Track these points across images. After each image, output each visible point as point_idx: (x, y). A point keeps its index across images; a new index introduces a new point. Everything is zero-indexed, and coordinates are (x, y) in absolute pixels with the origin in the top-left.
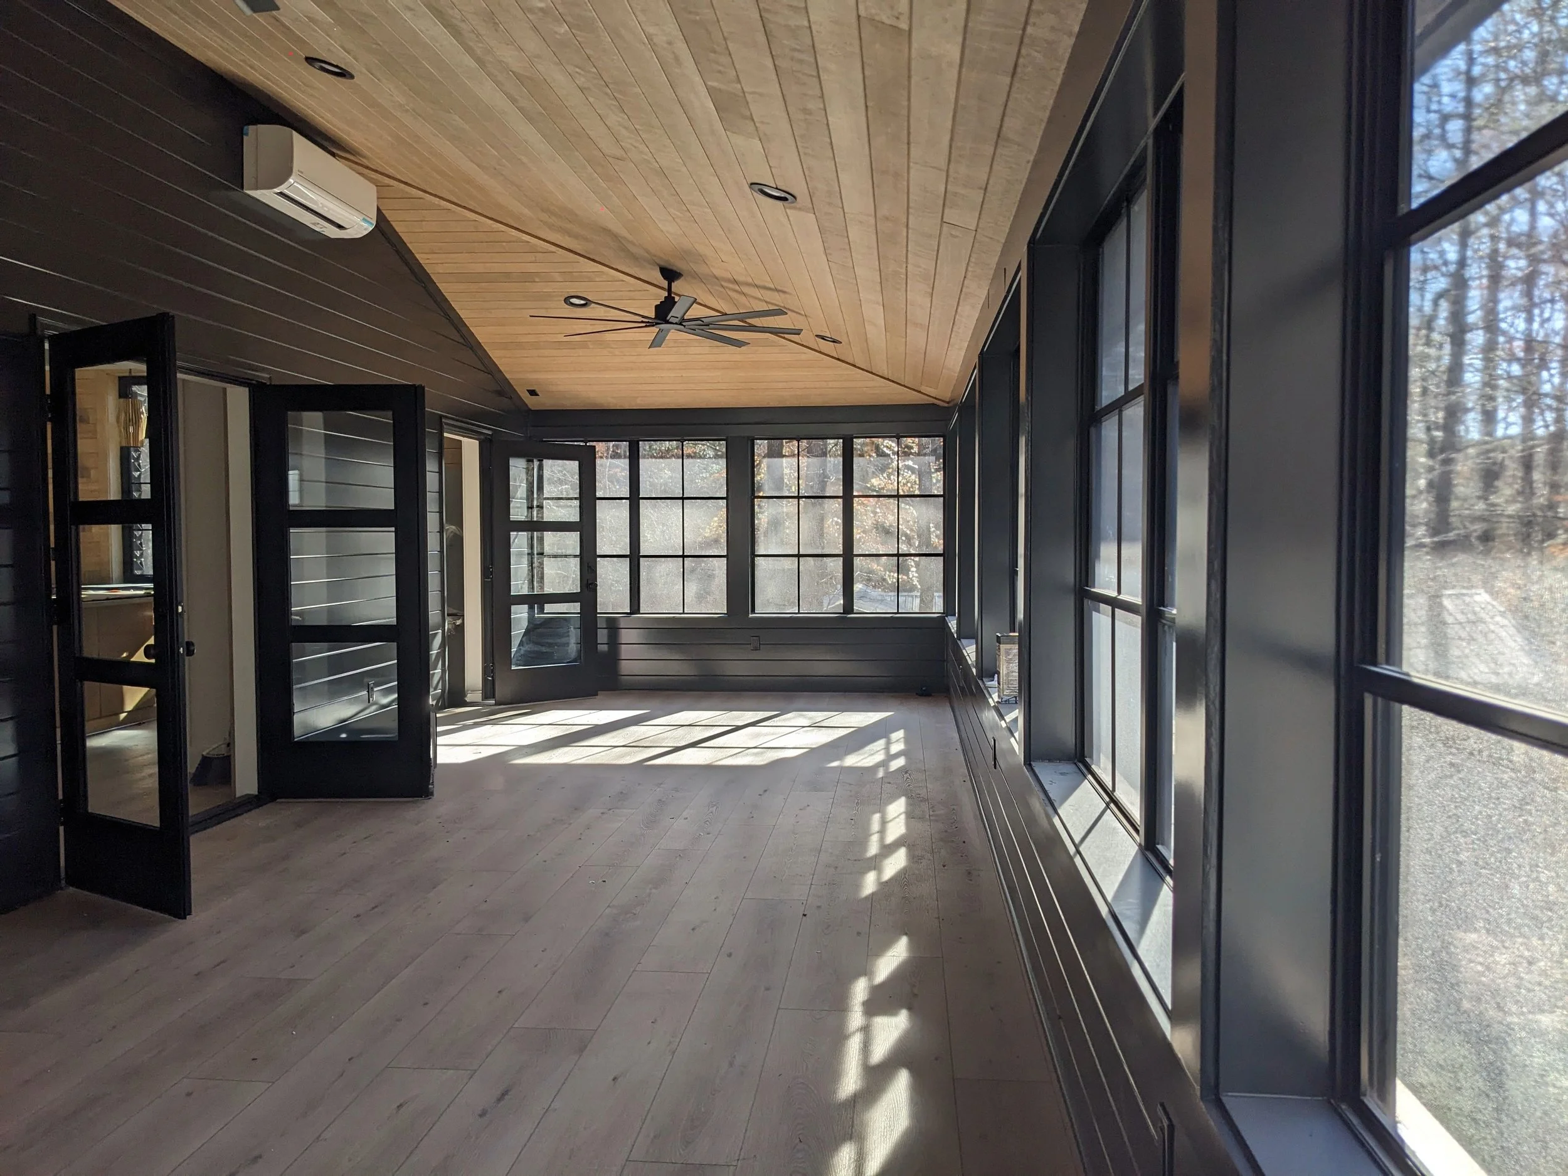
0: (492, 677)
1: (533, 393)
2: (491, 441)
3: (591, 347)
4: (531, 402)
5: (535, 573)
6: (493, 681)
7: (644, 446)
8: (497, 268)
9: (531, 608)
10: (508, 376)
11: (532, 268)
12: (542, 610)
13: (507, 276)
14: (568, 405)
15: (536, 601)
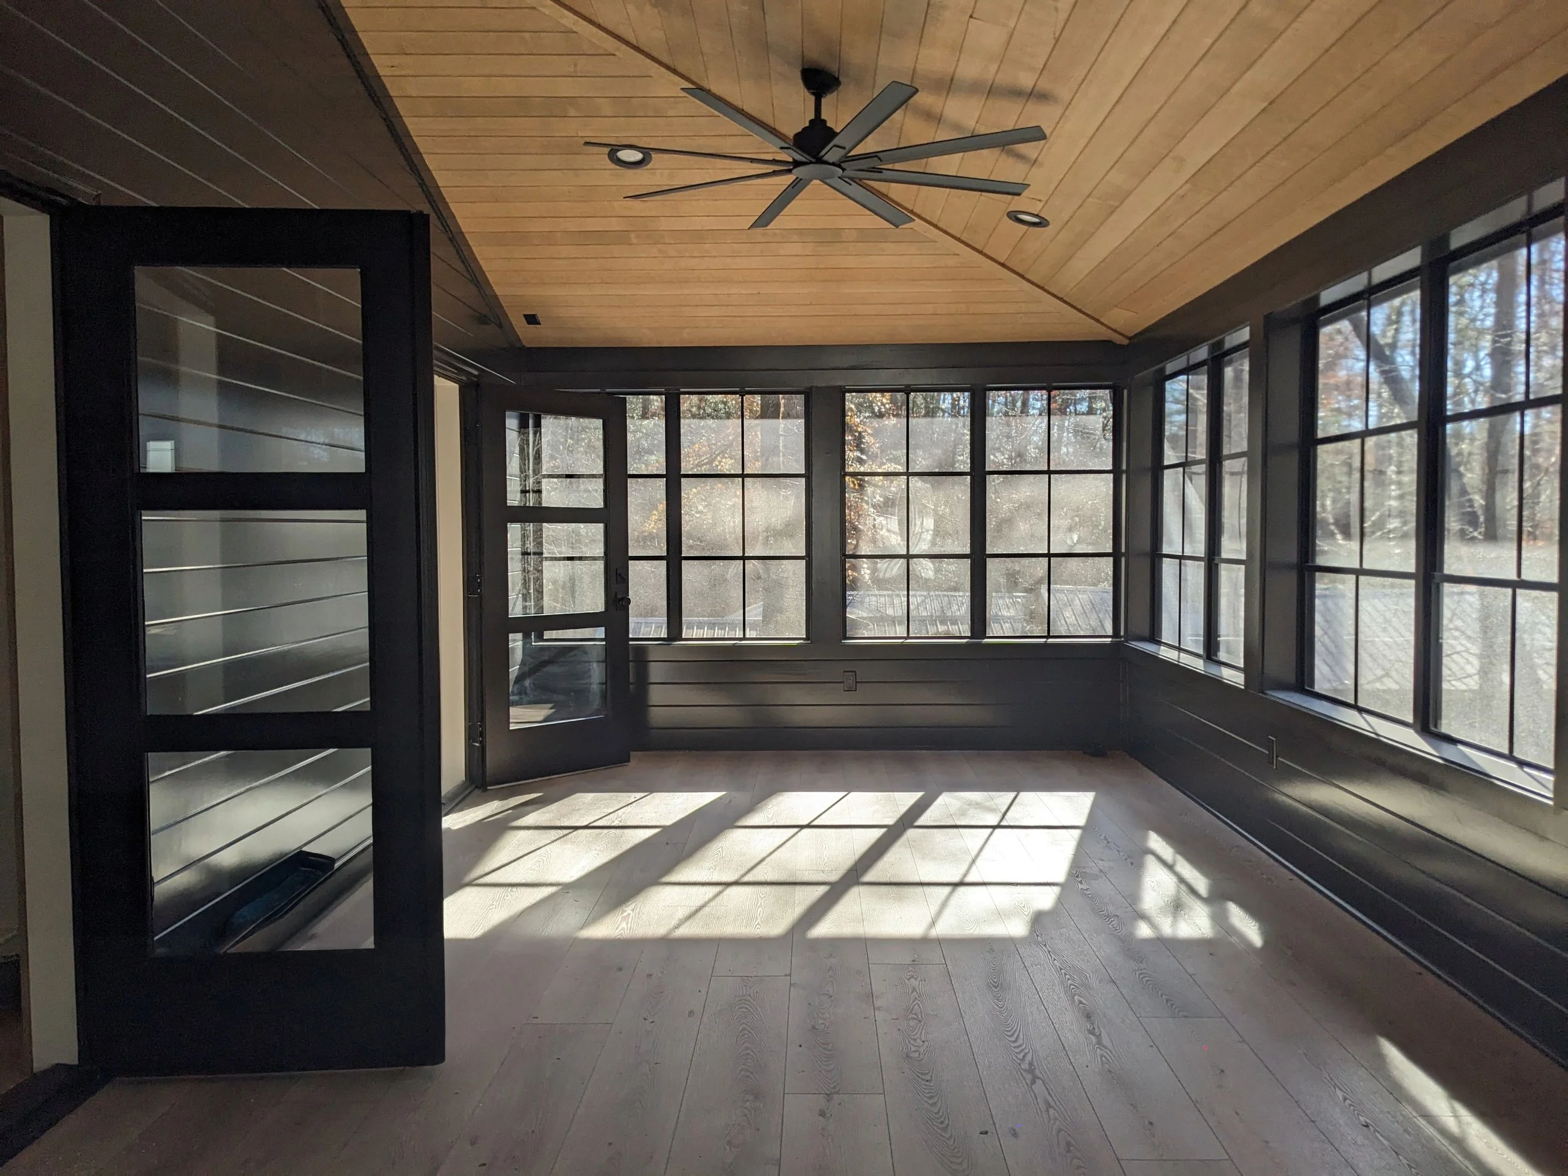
0: (481, 742)
1: (532, 319)
2: (478, 385)
3: (634, 241)
4: (527, 335)
5: (535, 586)
6: (483, 748)
7: (688, 402)
8: (509, 87)
9: (527, 636)
10: (498, 291)
11: (566, 88)
12: (540, 637)
13: (521, 105)
14: (580, 339)
15: (535, 625)
